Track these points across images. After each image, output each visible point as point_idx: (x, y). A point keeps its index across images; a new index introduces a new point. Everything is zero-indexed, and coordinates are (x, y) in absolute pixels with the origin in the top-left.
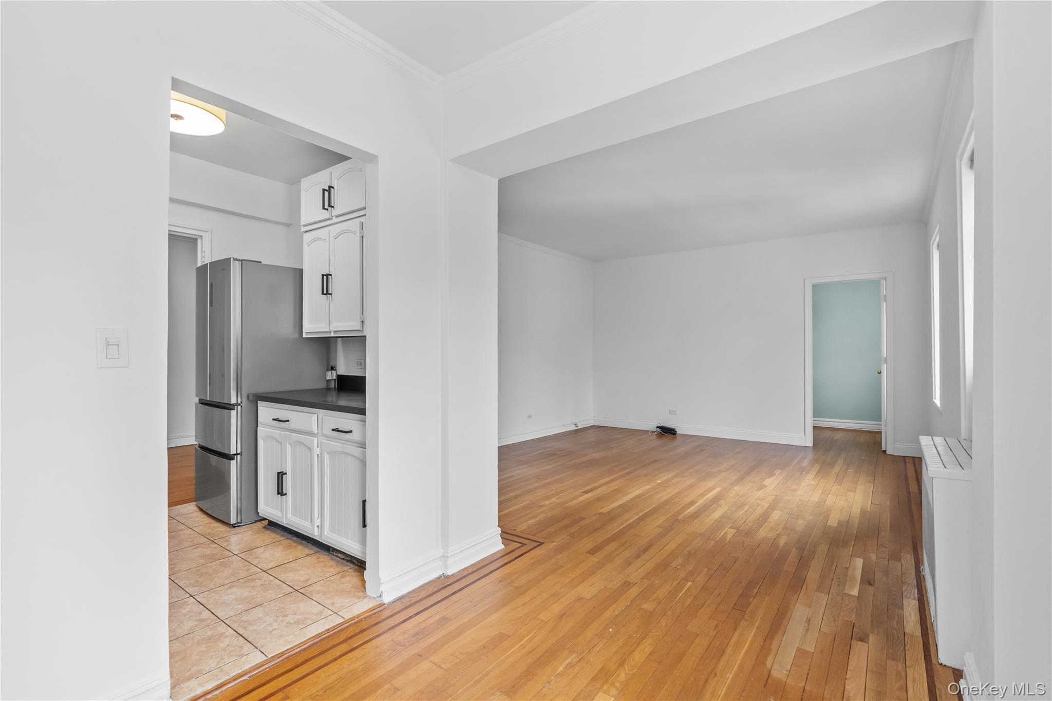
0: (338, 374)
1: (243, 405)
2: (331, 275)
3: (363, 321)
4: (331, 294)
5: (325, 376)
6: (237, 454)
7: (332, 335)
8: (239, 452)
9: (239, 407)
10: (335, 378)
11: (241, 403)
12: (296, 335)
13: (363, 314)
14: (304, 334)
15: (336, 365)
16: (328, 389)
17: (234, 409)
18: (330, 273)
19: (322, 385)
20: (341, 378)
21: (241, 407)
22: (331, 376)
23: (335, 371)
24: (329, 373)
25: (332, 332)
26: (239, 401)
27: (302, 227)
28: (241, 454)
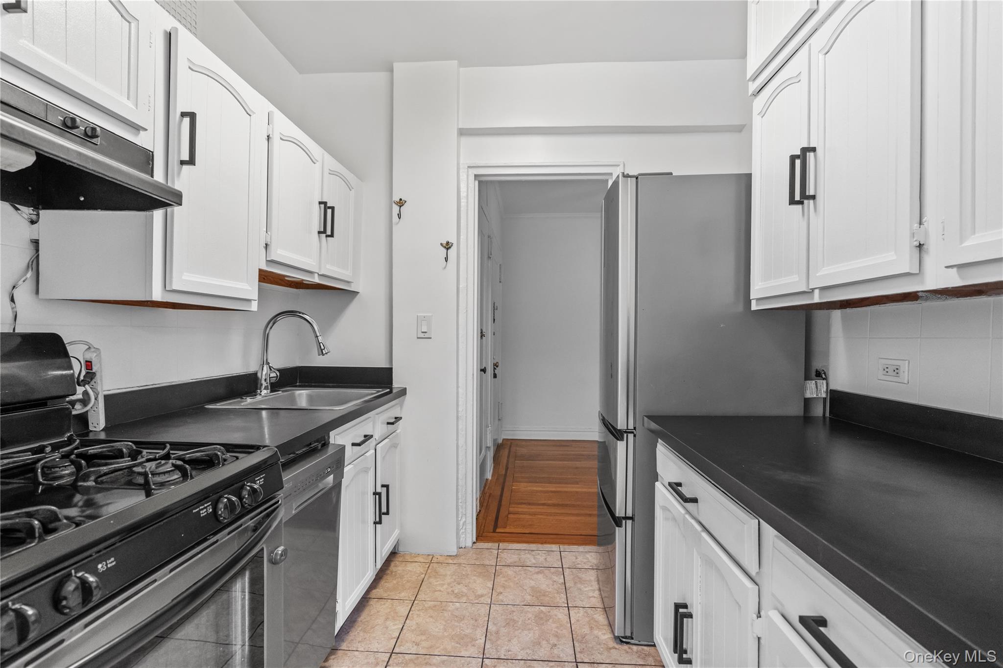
0: (833, 387)
1: (636, 432)
2: (814, 150)
3: (920, 246)
4: (813, 197)
5: (803, 389)
6: (626, 518)
7: (817, 298)
8: (629, 514)
9: (631, 436)
10: (824, 395)
11: (635, 428)
12: (740, 308)
13: (921, 223)
14: (753, 303)
15: (828, 369)
16: (807, 419)
17: (622, 440)
18: (812, 146)
19: (795, 409)
20: (837, 399)
21: (635, 436)
22: (815, 390)
23: (824, 382)
24: (811, 384)
25: (817, 292)
26: (631, 426)
27: (750, 83)
28: (631, 518)
